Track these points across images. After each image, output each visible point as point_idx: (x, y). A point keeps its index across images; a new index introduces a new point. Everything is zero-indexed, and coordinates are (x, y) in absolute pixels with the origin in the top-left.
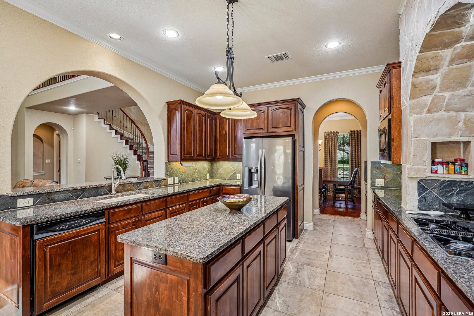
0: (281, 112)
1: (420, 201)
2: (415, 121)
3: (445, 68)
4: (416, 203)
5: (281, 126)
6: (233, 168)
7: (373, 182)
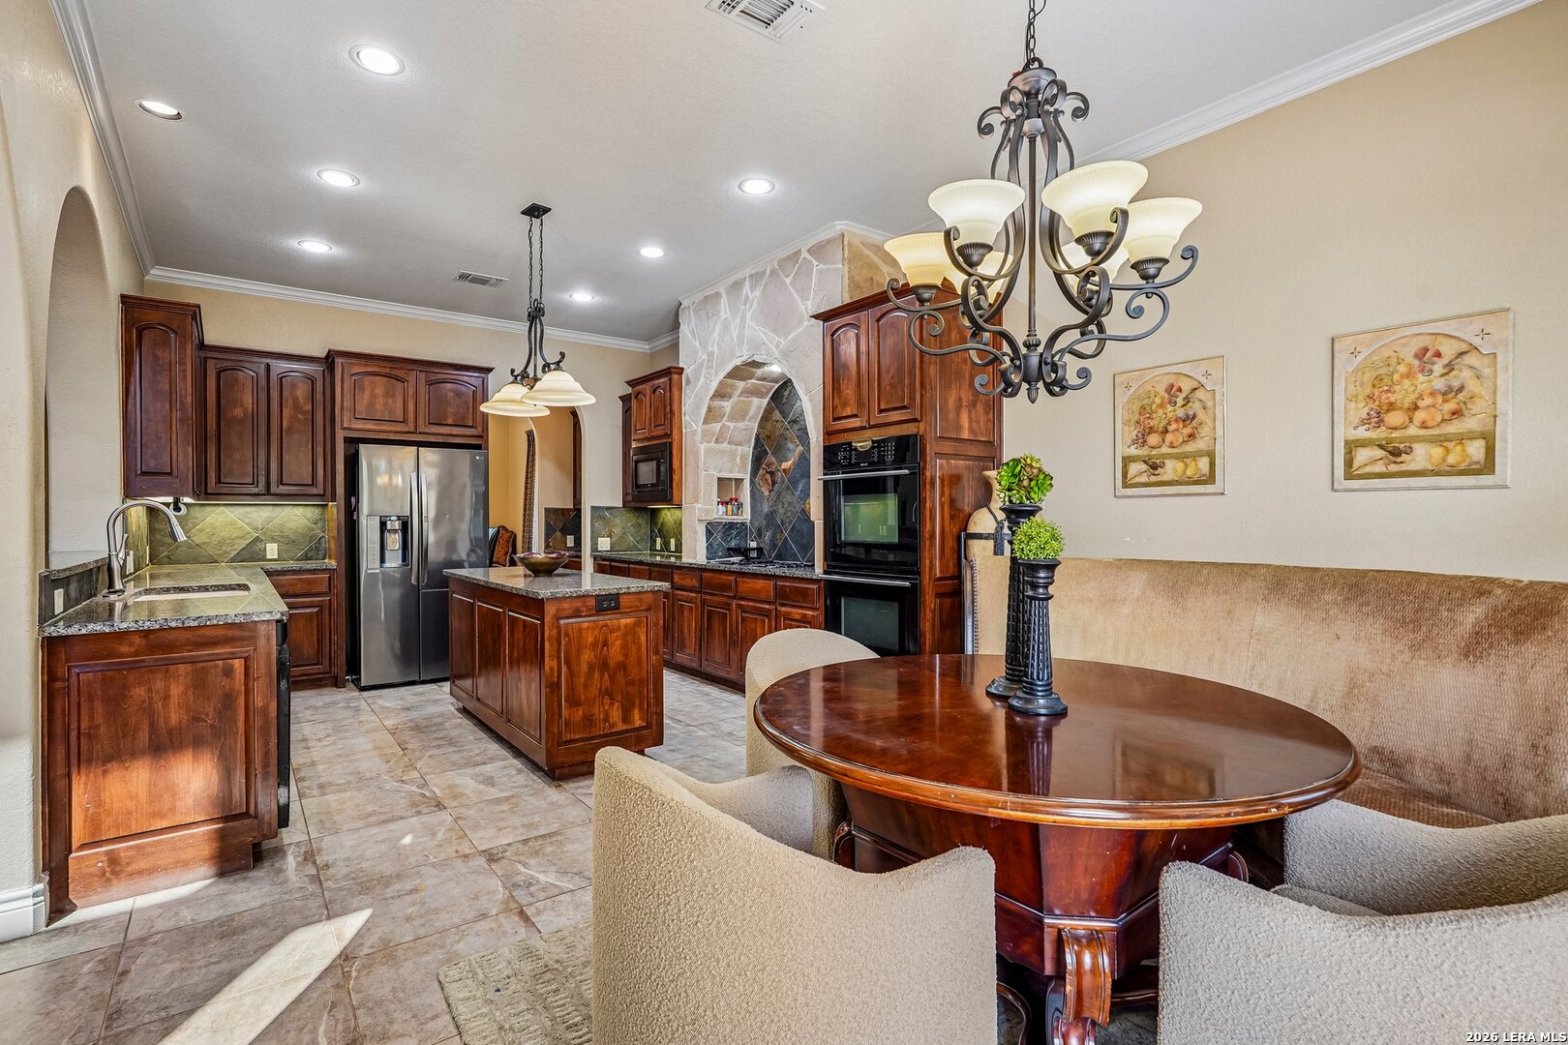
0: (450, 390)
1: (708, 549)
2: (706, 450)
3: (735, 399)
4: (704, 552)
5: (450, 421)
6: (248, 524)
7: (594, 545)
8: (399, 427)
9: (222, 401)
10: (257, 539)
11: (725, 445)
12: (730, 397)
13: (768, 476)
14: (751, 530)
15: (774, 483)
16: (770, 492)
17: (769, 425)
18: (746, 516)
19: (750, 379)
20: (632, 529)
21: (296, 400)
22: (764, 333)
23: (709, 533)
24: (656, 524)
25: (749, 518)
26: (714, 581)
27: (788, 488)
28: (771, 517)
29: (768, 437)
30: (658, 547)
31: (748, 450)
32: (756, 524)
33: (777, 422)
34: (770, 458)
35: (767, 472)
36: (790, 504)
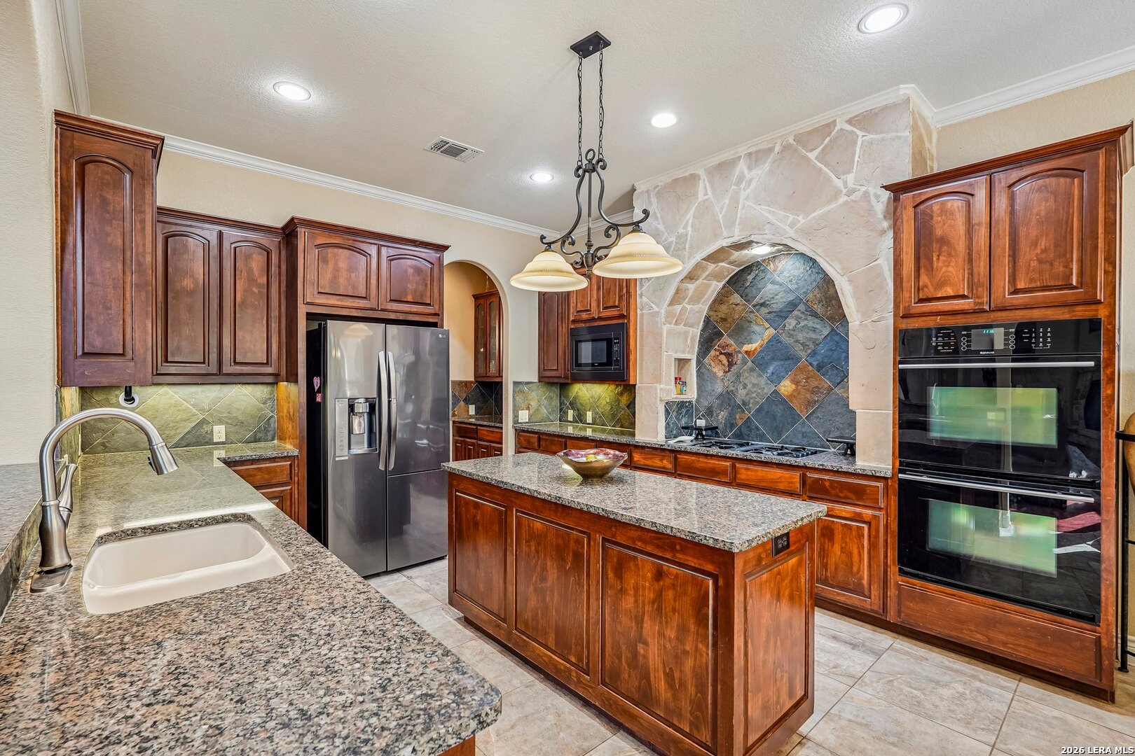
0: (410, 267)
1: (666, 428)
2: (667, 332)
3: (699, 282)
4: (664, 432)
5: (410, 298)
6: (193, 406)
7: (516, 416)
8: (362, 303)
9: (170, 270)
10: (203, 422)
11: (681, 326)
12: (697, 280)
13: (723, 358)
14: (697, 410)
15: (731, 364)
16: (725, 372)
17: (724, 308)
18: (691, 394)
19: (722, 261)
20: (545, 402)
21: (250, 271)
22: (770, 212)
23: (667, 412)
24: (567, 397)
25: (696, 397)
26: (699, 465)
27: (752, 370)
28: (727, 398)
29: (724, 320)
30: (570, 418)
31: (696, 331)
32: (706, 403)
33: (737, 305)
34: (726, 339)
35: (721, 353)
36: (754, 385)
